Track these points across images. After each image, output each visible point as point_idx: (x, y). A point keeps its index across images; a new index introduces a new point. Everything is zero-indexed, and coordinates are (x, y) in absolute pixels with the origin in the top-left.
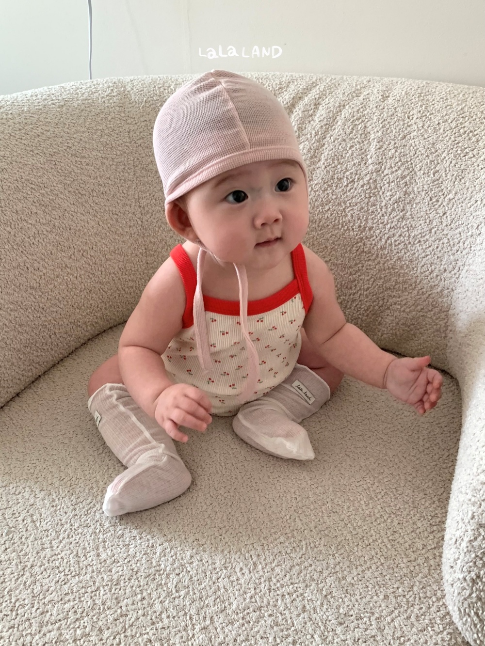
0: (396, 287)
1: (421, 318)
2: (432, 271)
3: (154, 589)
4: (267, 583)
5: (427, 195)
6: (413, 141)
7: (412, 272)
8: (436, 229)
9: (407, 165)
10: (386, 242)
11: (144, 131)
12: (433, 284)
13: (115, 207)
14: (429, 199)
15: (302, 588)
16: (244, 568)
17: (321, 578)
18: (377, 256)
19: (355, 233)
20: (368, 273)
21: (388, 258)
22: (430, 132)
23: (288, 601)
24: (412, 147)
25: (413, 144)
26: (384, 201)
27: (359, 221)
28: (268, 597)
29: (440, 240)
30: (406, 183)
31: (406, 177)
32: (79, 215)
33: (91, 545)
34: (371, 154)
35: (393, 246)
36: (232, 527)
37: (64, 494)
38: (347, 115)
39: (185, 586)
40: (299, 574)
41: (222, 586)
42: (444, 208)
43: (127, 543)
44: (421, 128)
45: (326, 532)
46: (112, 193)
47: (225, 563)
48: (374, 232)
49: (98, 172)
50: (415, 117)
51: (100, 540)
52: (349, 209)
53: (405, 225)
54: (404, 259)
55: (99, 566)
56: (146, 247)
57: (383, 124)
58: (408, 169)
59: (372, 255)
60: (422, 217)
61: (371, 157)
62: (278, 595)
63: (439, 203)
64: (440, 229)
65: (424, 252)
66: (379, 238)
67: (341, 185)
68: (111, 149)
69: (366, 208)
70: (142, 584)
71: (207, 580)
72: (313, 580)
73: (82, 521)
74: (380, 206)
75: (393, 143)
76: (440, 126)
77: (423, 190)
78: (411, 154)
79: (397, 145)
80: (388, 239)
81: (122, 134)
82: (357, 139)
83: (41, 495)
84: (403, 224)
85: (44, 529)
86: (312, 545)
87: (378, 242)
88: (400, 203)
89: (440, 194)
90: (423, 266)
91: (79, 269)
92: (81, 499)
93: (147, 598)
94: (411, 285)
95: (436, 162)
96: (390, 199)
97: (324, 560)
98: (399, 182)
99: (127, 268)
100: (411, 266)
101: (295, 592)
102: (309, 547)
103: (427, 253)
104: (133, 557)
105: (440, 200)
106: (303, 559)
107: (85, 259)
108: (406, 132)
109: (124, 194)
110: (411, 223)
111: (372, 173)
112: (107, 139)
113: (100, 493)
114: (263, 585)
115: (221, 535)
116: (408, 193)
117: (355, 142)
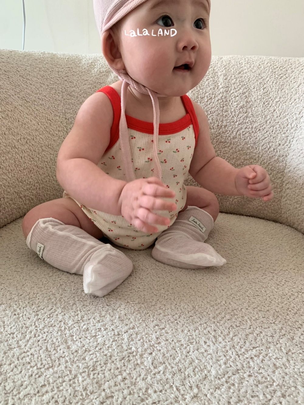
0: (244, 163)
2: (270, 147)
3: (133, 369)
4: (233, 350)
5: (261, 101)
6: (246, 74)
7: (255, 151)
9: (245, 86)
10: (236, 134)
12: (272, 155)
14: (262, 103)
16: (207, 341)
18: (231, 144)
19: (215, 130)
20: (225, 156)
21: (238, 144)
22: (255, 69)
23: (258, 361)
24: (246, 77)
26: (233, 108)
27: (217, 122)
28: (240, 361)
29: (273, 127)
30: (246, 96)
31: (245, 93)
35: (242, 135)
39: (160, 363)
40: (255, 340)
41: (195, 358)
42: (273, 108)
43: (94, 335)
44: (249, 68)
45: (259, 308)
46: (48, 106)
48: (228, 128)
50: (244, 64)
52: (210, 115)
53: (249, 121)
54: (250, 143)
55: (72, 356)
57: (225, 67)
58: (246, 88)
59: (227, 144)
60: (259, 114)
61: (221, 84)
62: (247, 358)
63: (270, 105)
65: (263, 136)
66: (231, 131)
67: (203, 101)
68: (47, 79)
69: (221, 114)
70: (119, 366)
71: (180, 355)
73: (46, 322)
74: (230, 111)
75: (233, 76)
76: (261, 66)
77: (258, 99)
79: (236, 77)
80: (238, 131)
84: (247, 120)
87: (231, 134)
88: (244, 108)
89: (269, 100)
90: (263, 145)
92: (42, 307)
93: (128, 377)
94: (255, 159)
96: (237, 107)
97: (269, 327)
98: (242, 96)
100: (254, 147)
101: (260, 353)
103: (265, 136)
104: (103, 345)
105: (270, 103)
106: (252, 329)
109: (55, 108)
110: (253, 119)
111: (223, 93)
112: (44, 73)
114: (230, 352)
115: (176, 320)
116: (248, 102)
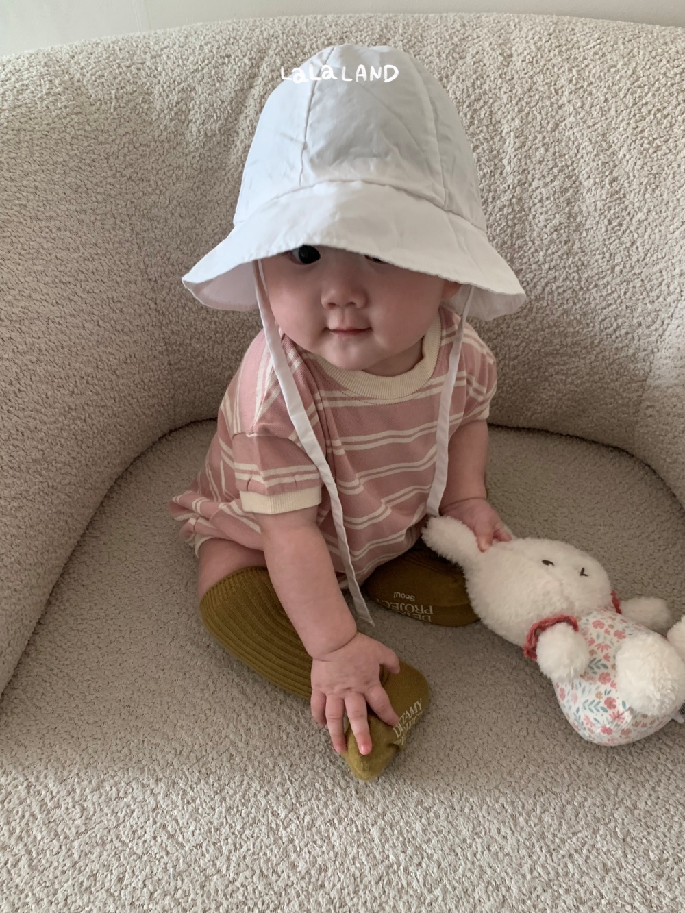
0: (560, 351)
1: (599, 390)
2: (618, 327)
5: (603, 217)
6: (571, 131)
7: (585, 331)
8: (621, 266)
9: (567, 171)
10: (544, 289)
11: (129, 151)
12: (620, 345)
13: (115, 290)
14: (606, 222)
15: (589, 837)
17: (606, 814)
18: (531, 310)
20: (517, 335)
21: (548, 312)
22: (595, 116)
24: (571, 143)
25: (572, 137)
26: (537, 229)
29: (629, 282)
30: (569, 199)
31: (568, 191)
32: (69, 319)
33: (275, 851)
34: (508, 157)
35: (556, 294)
36: (457, 767)
37: (196, 778)
38: (458, 93)
42: (631, 235)
44: (580, 110)
47: (474, 828)
48: (524, 277)
49: (77, 238)
50: (566, 93)
51: (285, 840)
53: (573, 263)
54: (573, 311)
56: (167, 341)
57: (519, 106)
58: (569, 177)
60: (598, 249)
61: (509, 163)
63: (624, 228)
64: (628, 266)
65: (604, 300)
66: (532, 285)
69: (509, 243)
72: (598, 820)
74: (530, 237)
75: (540, 137)
76: (609, 104)
77: (595, 210)
78: (571, 154)
79: (546, 140)
80: (546, 285)
81: (97, 165)
82: (483, 134)
83: (161, 788)
84: (570, 262)
85: (193, 844)
86: (574, 767)
88: (562, 231)
89: (624, 214)
91: (86, 407)
94: (585, 348)
95: (611, 164)
96: (546, 226)
98: (558, 198)
99: (146, 381)
100: (584, 322)
102: (571, 771)
103: (609, 302)
105: (625, 222)
107: (91, 387)
108: (557, 117)
110: (582, 259)
111: (514, 188)
113: (247, 763)
116: (573, 216)
117: (479, 139)
